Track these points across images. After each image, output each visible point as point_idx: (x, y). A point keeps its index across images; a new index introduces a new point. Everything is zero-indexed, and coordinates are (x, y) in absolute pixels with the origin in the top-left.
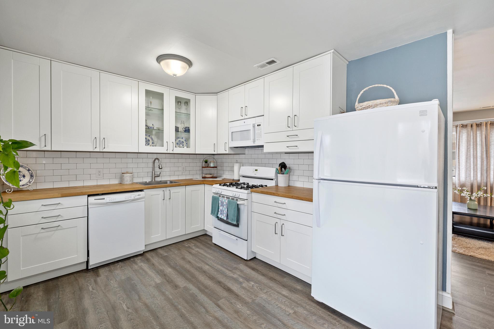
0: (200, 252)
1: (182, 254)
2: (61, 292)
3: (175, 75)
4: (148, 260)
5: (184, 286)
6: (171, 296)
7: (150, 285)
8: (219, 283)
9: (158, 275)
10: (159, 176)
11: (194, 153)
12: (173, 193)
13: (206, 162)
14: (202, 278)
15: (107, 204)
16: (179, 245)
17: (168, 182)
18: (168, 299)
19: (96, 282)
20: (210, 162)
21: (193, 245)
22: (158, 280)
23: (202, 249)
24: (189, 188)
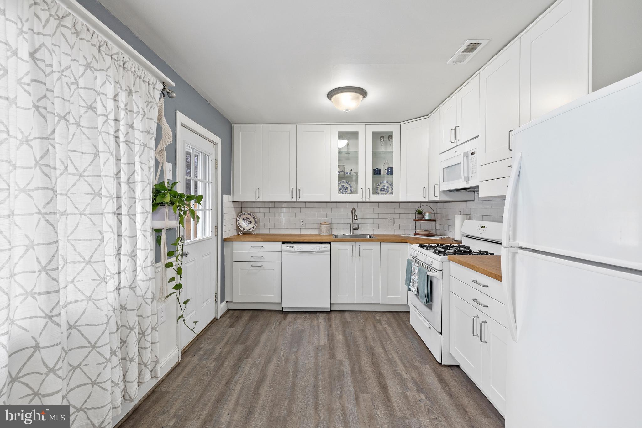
0: (386, 330)
1: (366, 326)
2: (256, 322)
3: (348, 110)
4: (330, 319)
5: (341, 359)
6: (322, 363)
7: (313, 344)
8: (379, 374)
9: (326, 338)
10: (358, 229)
11: (399, 201)
12: (363, 249)
13: (420, 213)
14: (365, 361)
15: (295, 252)
16: (371, 314)
17: (368, 237)
18: (316, 364)
19: (280, 323)
20: (425, 214)
21: (386, 319)
22: (323, 341)
23: (392, 328)
24: (385, 246)
